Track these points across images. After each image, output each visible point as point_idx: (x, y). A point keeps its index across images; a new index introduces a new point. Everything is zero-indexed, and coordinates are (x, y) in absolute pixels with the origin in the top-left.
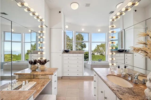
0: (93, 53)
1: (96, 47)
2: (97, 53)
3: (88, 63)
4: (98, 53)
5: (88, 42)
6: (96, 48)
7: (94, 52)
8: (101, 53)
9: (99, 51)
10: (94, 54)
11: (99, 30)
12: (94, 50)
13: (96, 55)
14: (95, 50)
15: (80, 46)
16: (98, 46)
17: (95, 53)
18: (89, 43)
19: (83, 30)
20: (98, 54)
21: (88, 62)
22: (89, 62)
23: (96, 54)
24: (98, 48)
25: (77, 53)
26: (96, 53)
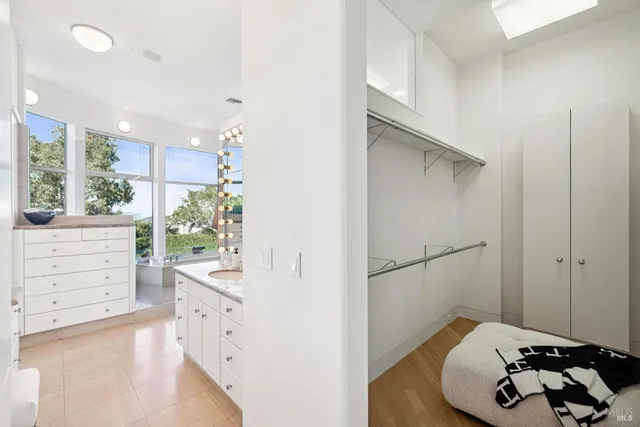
0: (172, 227)
1: (186, 201)
2: (189, 224)
3: (151, 264)
4: (193, 225)
5: (150, 179)
6: (185, 205)
7: (176, 222)
8: (205, 226)
9: (200, 219)
10: (174, 231)
11: (195, 142)
12: (176, 214)
13: (186, 236)
14: (181, 215)
15: (99, 189)
16: (192, 194)
17: (181, 227)
18: (156, 186)
19: (125, 126)
20: (195, 230)
21: (148, 261)
22: (154, 260)
23: (183, 230)
24: (194, 204)
25: (105, 226)
26: (187, 228)
